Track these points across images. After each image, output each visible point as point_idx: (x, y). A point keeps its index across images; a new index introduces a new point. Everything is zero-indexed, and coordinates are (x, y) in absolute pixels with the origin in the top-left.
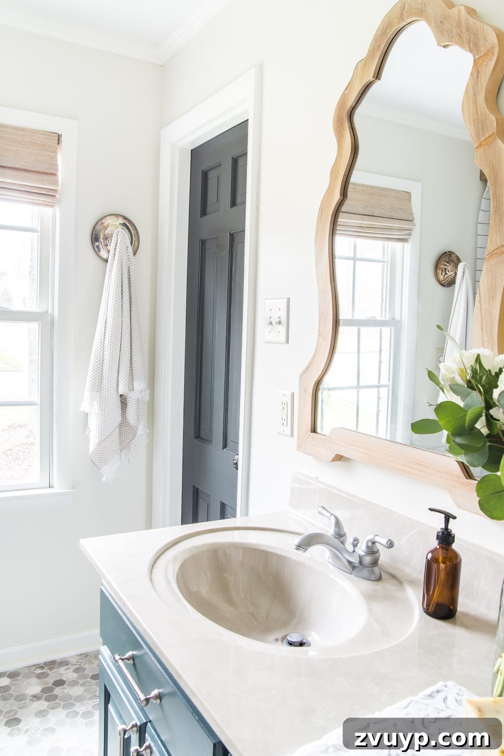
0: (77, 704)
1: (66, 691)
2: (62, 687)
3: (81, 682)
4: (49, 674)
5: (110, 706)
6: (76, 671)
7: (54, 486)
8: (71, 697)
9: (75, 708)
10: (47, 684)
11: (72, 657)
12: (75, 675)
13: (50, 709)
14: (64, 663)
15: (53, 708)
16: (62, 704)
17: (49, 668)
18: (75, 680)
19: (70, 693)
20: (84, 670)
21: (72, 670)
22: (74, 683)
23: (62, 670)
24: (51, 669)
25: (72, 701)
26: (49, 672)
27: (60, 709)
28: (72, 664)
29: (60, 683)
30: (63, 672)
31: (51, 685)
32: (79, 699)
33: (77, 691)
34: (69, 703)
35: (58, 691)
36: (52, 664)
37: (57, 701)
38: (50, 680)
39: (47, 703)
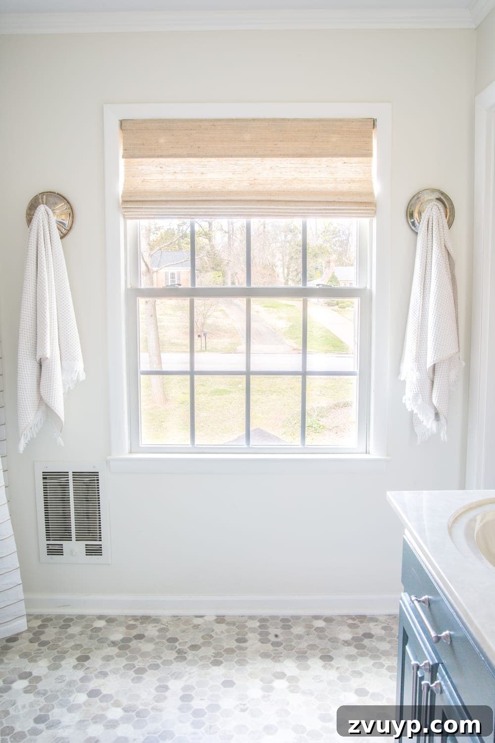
0: (384, 658)
1: (374, 644)
2: (370, 639)
3: (388, 639)
4: (359, 626)
5: (407, 647)
6: (384, 628)
7: (370, 452)
8: (378, 650)
9: (381, 661)
10: (357, 634)
11: (380, 615)
12: (383, 632)
13: (359, 655)
14: (373, 619)
15: (361, 655)
16: (370, 654)
17: (359, 621)
18: (382, 637)
19: (377, 646)
20: (392, 629)
21: (380, 627)
22: (381, 639)
23: (372, 625)
24: (362, 622)
25: (378, 654)
26: (359, 624)
27: (368, 658)
28: (380, 622)
29: (369, 636)
30: (373, 627)
31: (360, 636)
32: (386, 653)
33: (384, 646)
34: (375, 654)
35: (366, 642)
36: (362, 618)
37: (365, 650)
38: (360, 632)
39: (356, 650)
